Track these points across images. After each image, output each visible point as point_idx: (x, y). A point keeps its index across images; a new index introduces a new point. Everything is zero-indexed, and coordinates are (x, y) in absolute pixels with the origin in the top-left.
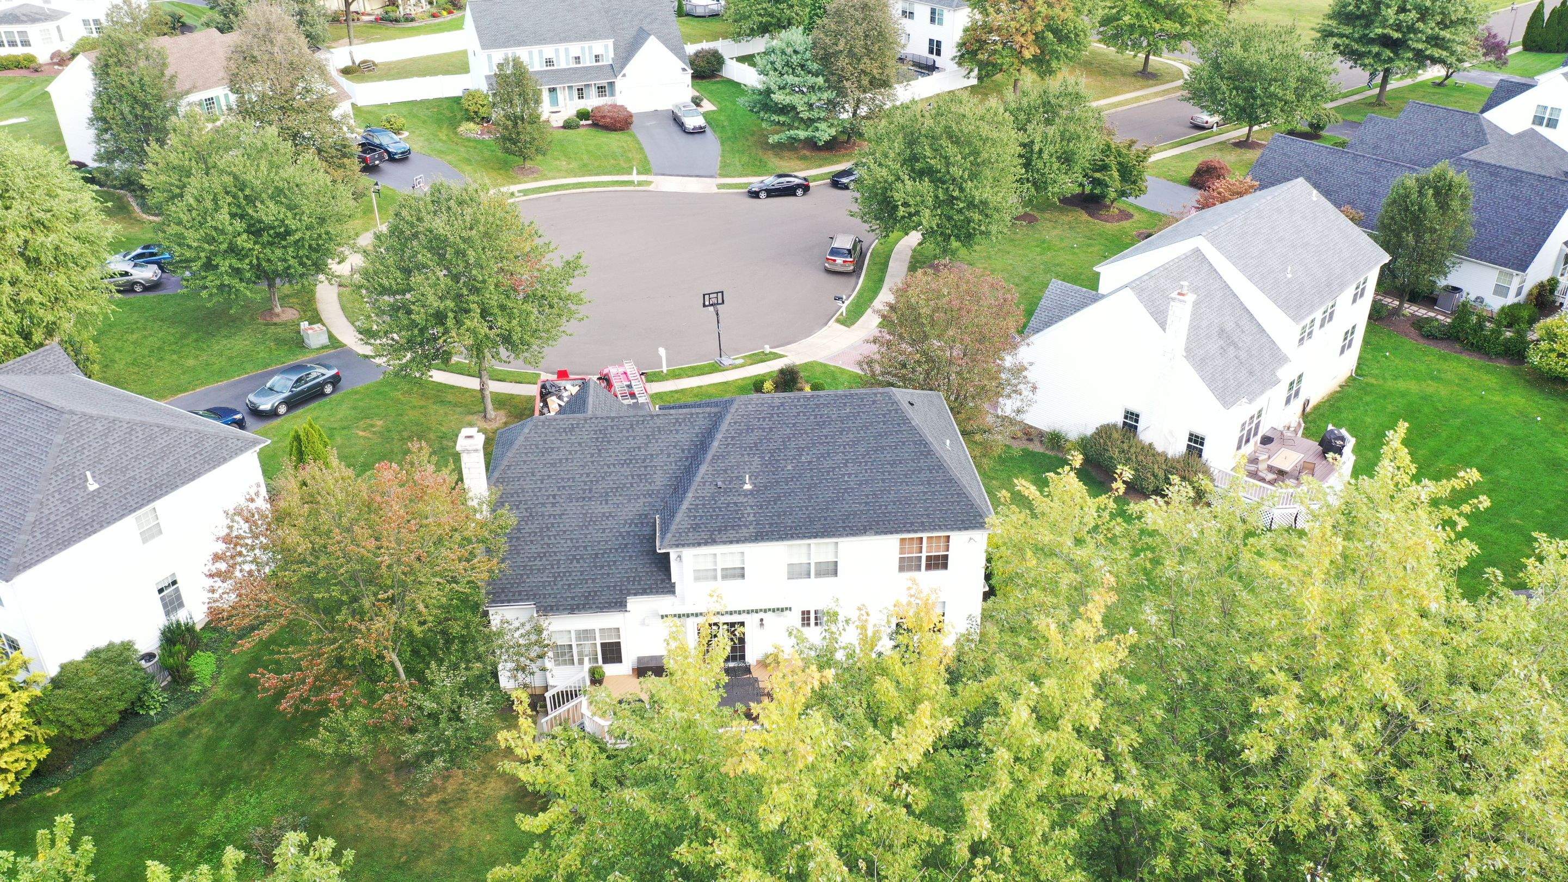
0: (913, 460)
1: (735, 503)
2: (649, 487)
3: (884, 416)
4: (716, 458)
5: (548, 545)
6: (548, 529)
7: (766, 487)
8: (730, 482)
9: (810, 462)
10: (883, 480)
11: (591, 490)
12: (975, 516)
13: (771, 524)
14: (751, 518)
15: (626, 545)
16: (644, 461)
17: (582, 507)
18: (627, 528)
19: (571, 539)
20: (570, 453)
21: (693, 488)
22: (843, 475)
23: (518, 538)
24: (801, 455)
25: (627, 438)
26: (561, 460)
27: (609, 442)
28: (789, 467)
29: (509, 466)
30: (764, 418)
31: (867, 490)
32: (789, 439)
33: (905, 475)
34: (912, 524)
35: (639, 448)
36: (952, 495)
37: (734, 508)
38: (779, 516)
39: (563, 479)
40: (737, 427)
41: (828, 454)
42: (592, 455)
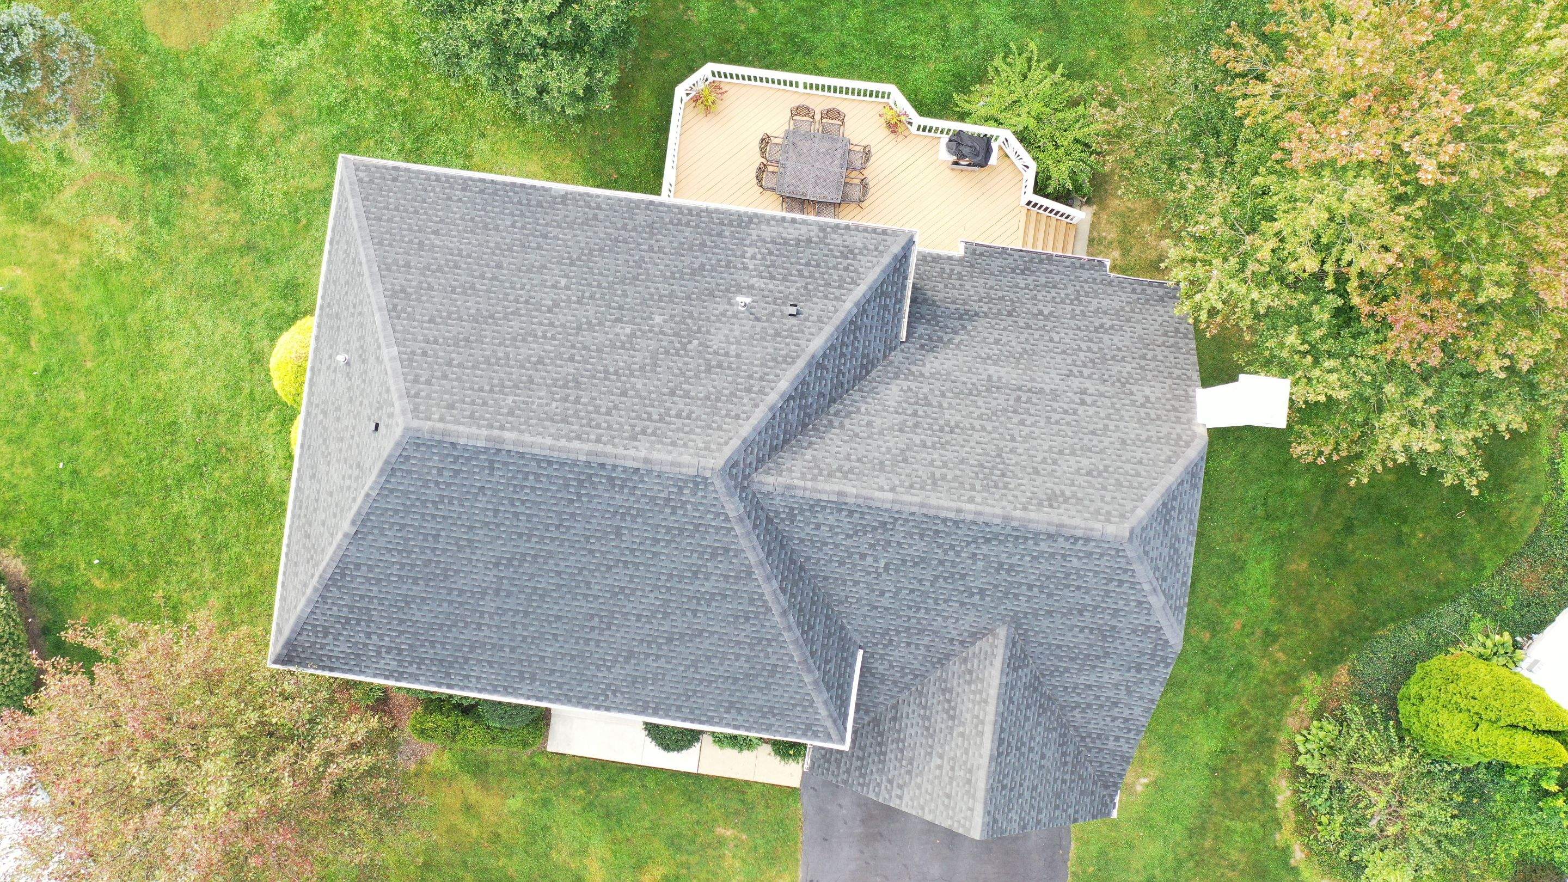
0: (430, 288)
1: (772, 278)
2: (913, 386)
3: (445, 377)
4: (790, 360)
5: (1091, 340)
6: (1092, 361)
7: (712, 294)
8: (772, 314)
9: (618, 320)
10: (499, 266)
11: (1018, 399)
12: (371, 182)
13: (720, 235)
14: (750, 251)
15: (960, 318)
16: (916, 426)
17: (1033, 380)
18: (957, 339)
19: (1051, 340)
20: (1055, 462)
21: (841, 315)
22: (567, 288)
23: (1143, 357)
24: (633, 335)
25: (945, 465)
26: (1073, 453)
27: (982, 465)
28: (658, 319)
29: (1169, 460)
30: (678, 416)
31: (533, 258)
32: (642, 369)
33: (456, 266)
34: (482, 192)
35: (924, 445)
36: (390, 220)
37: (779, 273)
38: (703, 244)
39: (1068, 424)
40: (735, 410)
41: (579, 328)
42: (1013, 451)
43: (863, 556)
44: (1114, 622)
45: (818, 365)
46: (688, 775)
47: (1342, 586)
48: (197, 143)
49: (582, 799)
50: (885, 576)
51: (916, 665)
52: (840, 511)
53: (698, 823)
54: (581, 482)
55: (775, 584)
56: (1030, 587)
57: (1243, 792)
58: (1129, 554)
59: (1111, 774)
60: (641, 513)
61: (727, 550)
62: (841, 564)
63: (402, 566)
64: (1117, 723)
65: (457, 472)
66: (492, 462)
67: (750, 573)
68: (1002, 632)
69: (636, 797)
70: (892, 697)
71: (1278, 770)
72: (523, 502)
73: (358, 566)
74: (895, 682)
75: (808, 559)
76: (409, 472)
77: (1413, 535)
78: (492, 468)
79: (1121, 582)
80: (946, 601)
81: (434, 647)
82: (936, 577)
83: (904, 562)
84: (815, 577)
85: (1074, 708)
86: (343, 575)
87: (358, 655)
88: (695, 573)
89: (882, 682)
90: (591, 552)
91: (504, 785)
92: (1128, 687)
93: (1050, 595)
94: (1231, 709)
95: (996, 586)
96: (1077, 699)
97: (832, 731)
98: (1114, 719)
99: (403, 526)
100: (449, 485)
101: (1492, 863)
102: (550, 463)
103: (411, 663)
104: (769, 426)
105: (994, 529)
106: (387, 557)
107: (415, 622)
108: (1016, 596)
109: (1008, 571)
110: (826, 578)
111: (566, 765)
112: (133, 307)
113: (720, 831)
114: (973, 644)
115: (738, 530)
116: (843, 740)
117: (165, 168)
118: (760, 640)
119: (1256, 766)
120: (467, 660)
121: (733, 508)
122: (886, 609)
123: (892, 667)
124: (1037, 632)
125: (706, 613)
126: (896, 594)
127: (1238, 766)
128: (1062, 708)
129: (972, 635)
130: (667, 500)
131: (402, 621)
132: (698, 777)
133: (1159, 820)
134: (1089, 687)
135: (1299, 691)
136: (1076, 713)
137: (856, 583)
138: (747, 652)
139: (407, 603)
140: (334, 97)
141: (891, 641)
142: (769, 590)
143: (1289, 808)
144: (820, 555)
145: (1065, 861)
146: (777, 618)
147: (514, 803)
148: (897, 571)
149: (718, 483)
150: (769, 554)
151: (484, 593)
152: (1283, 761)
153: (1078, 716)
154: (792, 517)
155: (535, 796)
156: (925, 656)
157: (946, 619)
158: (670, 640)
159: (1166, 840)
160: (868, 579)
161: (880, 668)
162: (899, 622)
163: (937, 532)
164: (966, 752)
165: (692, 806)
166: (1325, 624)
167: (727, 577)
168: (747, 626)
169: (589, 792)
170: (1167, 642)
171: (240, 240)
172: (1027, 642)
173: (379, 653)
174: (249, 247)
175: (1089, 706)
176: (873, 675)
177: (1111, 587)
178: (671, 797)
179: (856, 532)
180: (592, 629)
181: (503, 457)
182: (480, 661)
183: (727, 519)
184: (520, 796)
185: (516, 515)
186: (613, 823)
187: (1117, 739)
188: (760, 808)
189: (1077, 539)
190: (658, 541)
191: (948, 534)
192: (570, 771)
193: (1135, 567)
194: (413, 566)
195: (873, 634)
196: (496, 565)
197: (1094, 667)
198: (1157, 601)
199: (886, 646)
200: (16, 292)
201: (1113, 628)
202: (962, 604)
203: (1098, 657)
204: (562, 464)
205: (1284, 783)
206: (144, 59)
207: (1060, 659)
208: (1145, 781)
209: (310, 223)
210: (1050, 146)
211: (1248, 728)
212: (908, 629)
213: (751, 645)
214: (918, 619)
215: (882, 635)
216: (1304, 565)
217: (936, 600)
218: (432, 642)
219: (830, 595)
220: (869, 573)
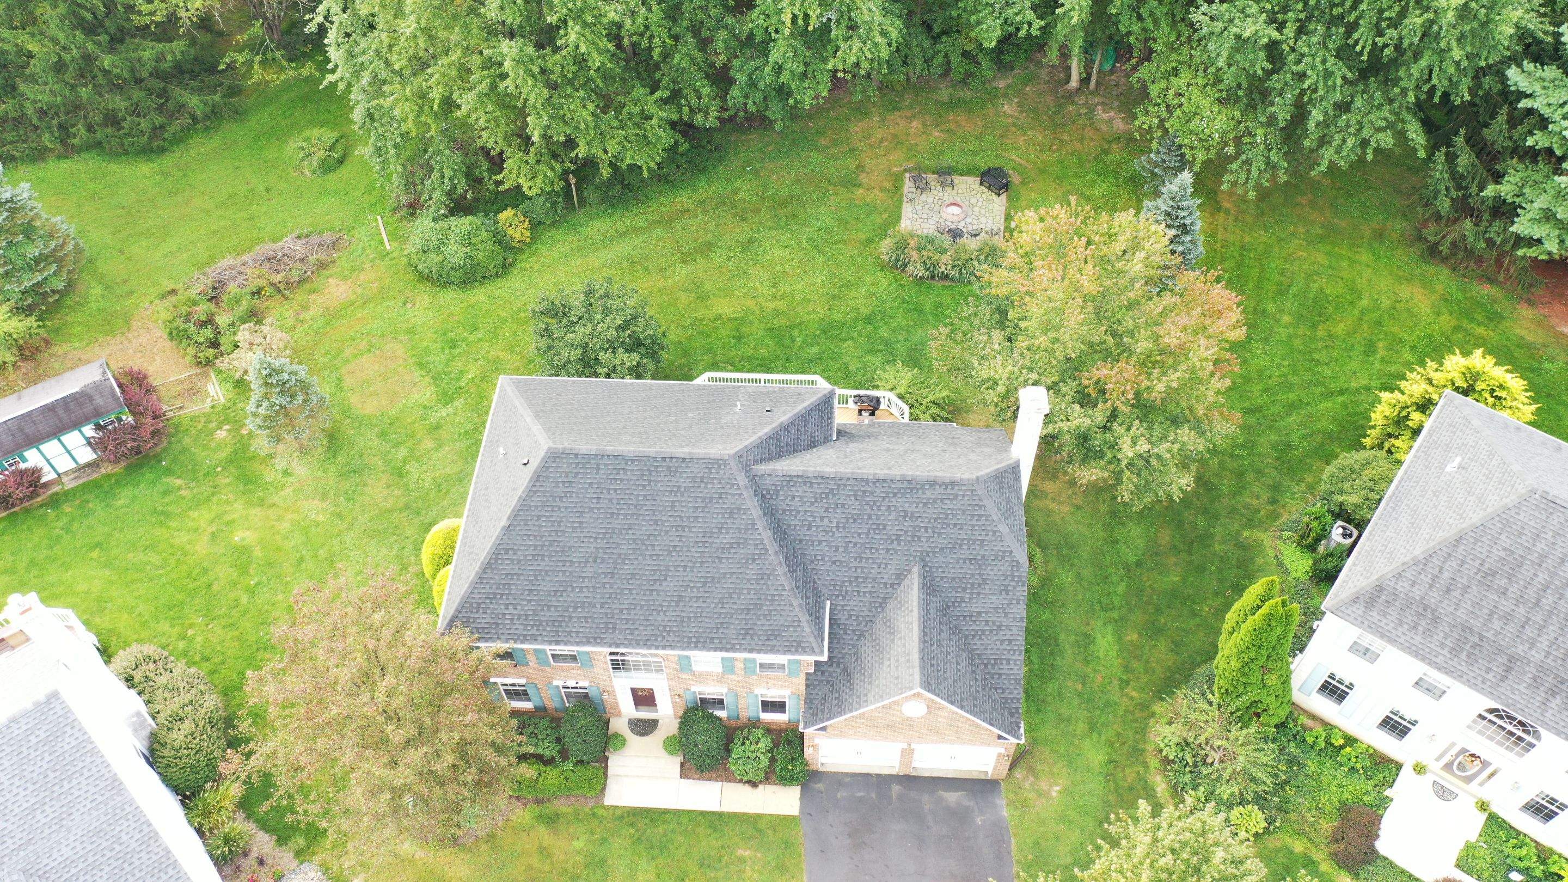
0: (558, 410)
1: (755, 402)
2: (843, 449)
3: (570, 433)
4: (768, 424)
5: (947, 440)
6: (948, 444)
7: (721, 407)
8: (757, 411)
9: (668, 416)
10: (597, 403)
11: (906, 452)
12: (519, 383)
13: (723, 391)
14: (741, 395)
15: (868, 436)
16: (846, 457)
17: (914, 448)
18: (866, 440)
20: (930, 464)
21: (796, 411)
22: (637, 407)
23: (979, 443)
24: (677, 420)
25: (865, 464)
26: (940, 462)
28: (691, 415)
30: (707, 440)
31: (616, 400)
32: (683, 429)
33: (572, 403)
35: (851, 461)
36: (532, 392)
37: (759, 401)
38: (713, 394)
39: (936, 457)
40: (739, 438)
41: (645, 418)
42: (904, 462)
43: (822, 518)
44: (982, 552)
45: (786, 428)
46: (713, 813)
47: (1163, 645)
48: (377, 459)
49: (631, 836)
50: (837, 534)
51: (866, 613)
52: (805, 484)
53: (722, 847)
54: (651, 471)
55: (770, 534)
56: (926, 528)
57: (1131, 788)
58: (980, 492)
59: (1012, 699)
60: (687, 489)
61: (739, 509)
62: (810, 527)
63: (536, 546)
64: (1004, 646)
65: (577, 474)
66: (598, 464)
67: (754, 525)
68: (915, 570)
69: (673, 832)
70: (854, 646)
71: (1152, 770)
72: (615, 489)
73: (507, 551)
74: (854, 631)
75: (789, 525)
76: (547, 477)
77: (1201, 609)
78: (598, 468)
79: (980, 516)
80: (877, 549)
81: (549, 610)
82: (869, 529)
83: (848, 519)
84: (795, 540)
85: (974, 636)
86: (497, 559)
87: (497, 624)
88: (720, 529)
89: (845, 633)
90: (656, 521)
91: (571, 830)
92: (1004, 609)
93: (940, 534)
94: (1110, 733)
95: (906, 532)
96: (974, 627)
97: (814, 645)
98: (1002, 642)
99: (539, 517)
100: (571, 483)
101: (1321, 811)
102: (633, 461)
103: (532, 626)
104: (759, 445)
105: (899, 485)
106: (527, 542)
107: (539, 591)
108: (919, 538)
109: (911, 517)
110: (801, 541)
111: (619, 813)
112: (324, 545)
113: (740, 852)
114: (899, 585)
115: (745, 494)
116: (822, 652)
117: (355, 471)
118: (763, 575)
119: (1135, 769)
120: (571, 617)
121: (742, 480)
122: (841, 562)
123: (851, 616)
124: (938, 568)
125: (728, 558)
126: (846, 547)
127: (1123, 770)
128: (966, 636)
129: (898, 576)
130: (702, 478)
131: (531, 591)
132: (720, 815)
133: (1073, 816)
134: (979, 613)
135: (1153, 715)
136: (976, 640)
137: (820, 542)
138: (755, 586)
139: (536, 576)
140: (470, 427)
141: (847, 591)
142: (766, 535)
143: (1167, 795)
144: (796, 522)
145: (1009, 853)
146: (772, 557)
147: (578, 844)
148: (844, 528)
149: (733, 464)
150: (765, 514)
151: (587, 562)
152: (1154, 763)
153: (979, 643)
154: (777, 492)
155: (595, 837)
156: (870, 603)
157: (879, 565)
158: (705, 583)
159: (1082, 829)
160: (827, 538)
161: (842, 618)
162: (850, 573)
163: (864, 492)
164: (904, 645)
165: (717, 835)
166: (1159, 671)
167: (739, 529)
168: (754, 565)
169: (637, 831)
170: (1018, 562)
171: (400, 505)
172: (933, 578)
173: (512, 619)
174: (407, 507)
175: (983, 631)
176: (839, 626)
177: (974, 522)
178: (700, 830)
179: (816, 498)
180: (655, 581)
181: (605, 460)
182: (579, 618)
183: (739, 488)
184: (583, 838)
185: (610, 500)
186: (656, 852)
187: (1008, 661)
188: (770, 832)
189: (947, 485)
190: (697, 508)
191: (871, 493)
192: (622, 817)
193: (985, 502)
194: (543, 546)
195: (835, 586)
196: (596, 538)
197: (979, 594)
198: (1004, 529)
199: (844, 597)
200: (244, 543)
201: (983, 556)
202: (888, 550)
203: (979, 585)
204: (640, 461)
205: (1159, 779)
206: (347, 421)
207: (955, 589)
208: (1057, 788)
209: (448, 491)
210: (917, 405)
211: (1124, 743)
212: (857, 578)
213: (757, 580)
214: (862, 568)
215: (841, 586)
216: (1135, 636)
217: (871, 549)
218: (549, 607)
219: (805, 555)
220: (827, 532)
